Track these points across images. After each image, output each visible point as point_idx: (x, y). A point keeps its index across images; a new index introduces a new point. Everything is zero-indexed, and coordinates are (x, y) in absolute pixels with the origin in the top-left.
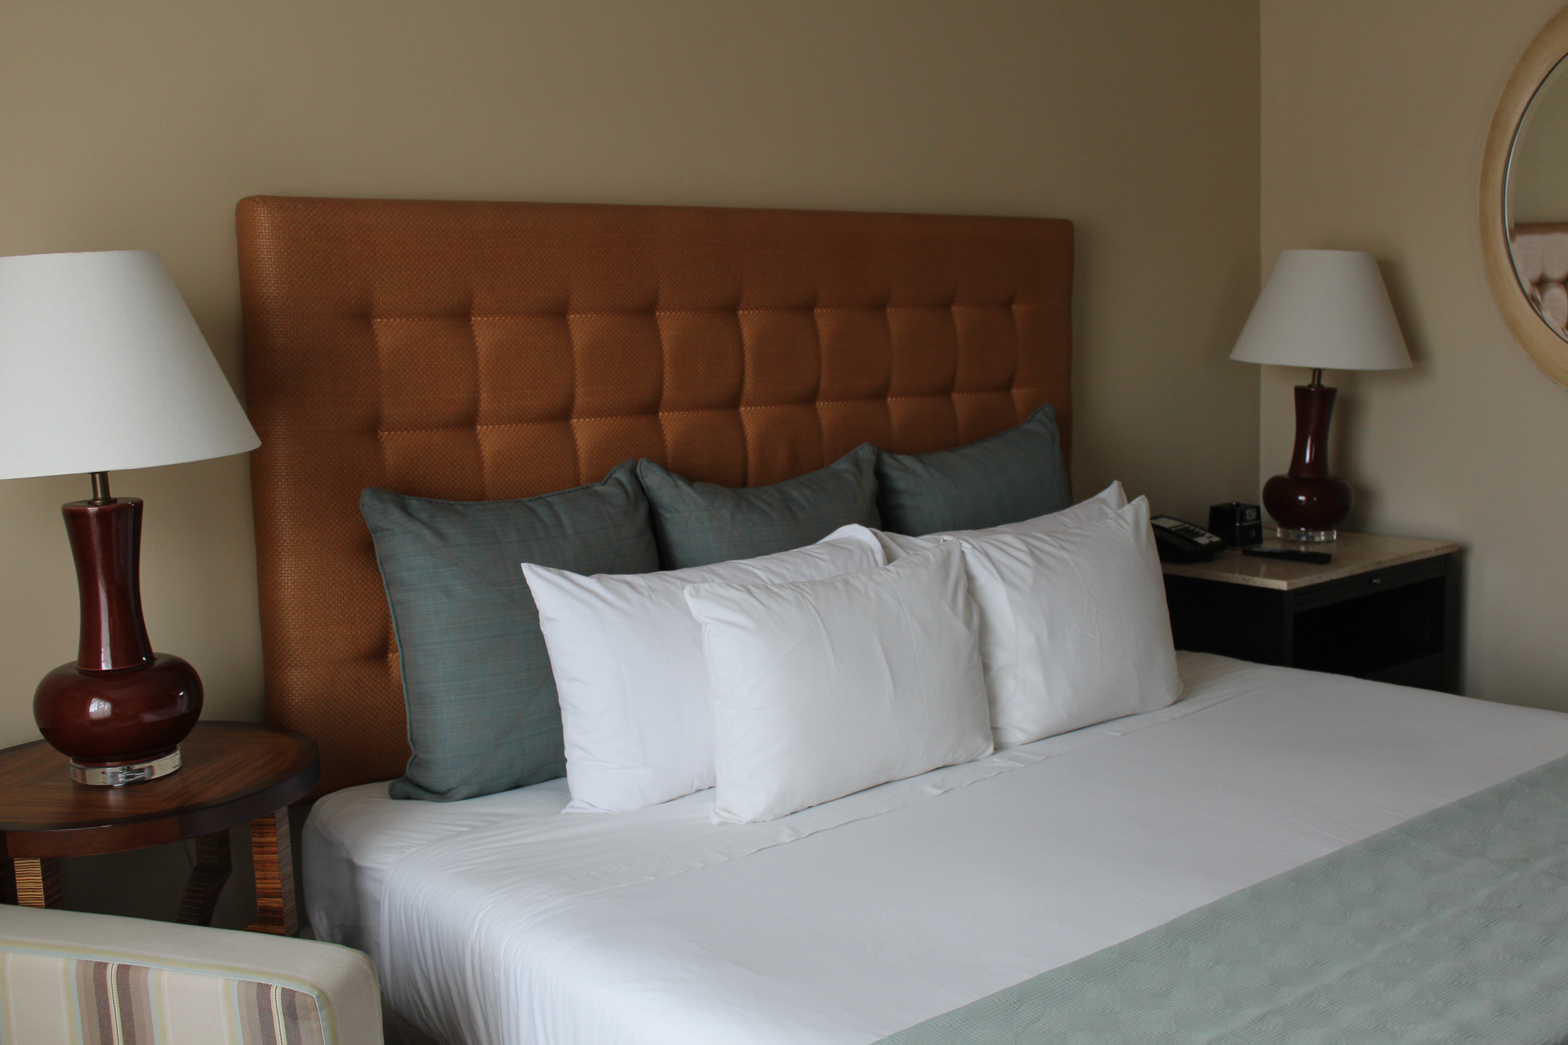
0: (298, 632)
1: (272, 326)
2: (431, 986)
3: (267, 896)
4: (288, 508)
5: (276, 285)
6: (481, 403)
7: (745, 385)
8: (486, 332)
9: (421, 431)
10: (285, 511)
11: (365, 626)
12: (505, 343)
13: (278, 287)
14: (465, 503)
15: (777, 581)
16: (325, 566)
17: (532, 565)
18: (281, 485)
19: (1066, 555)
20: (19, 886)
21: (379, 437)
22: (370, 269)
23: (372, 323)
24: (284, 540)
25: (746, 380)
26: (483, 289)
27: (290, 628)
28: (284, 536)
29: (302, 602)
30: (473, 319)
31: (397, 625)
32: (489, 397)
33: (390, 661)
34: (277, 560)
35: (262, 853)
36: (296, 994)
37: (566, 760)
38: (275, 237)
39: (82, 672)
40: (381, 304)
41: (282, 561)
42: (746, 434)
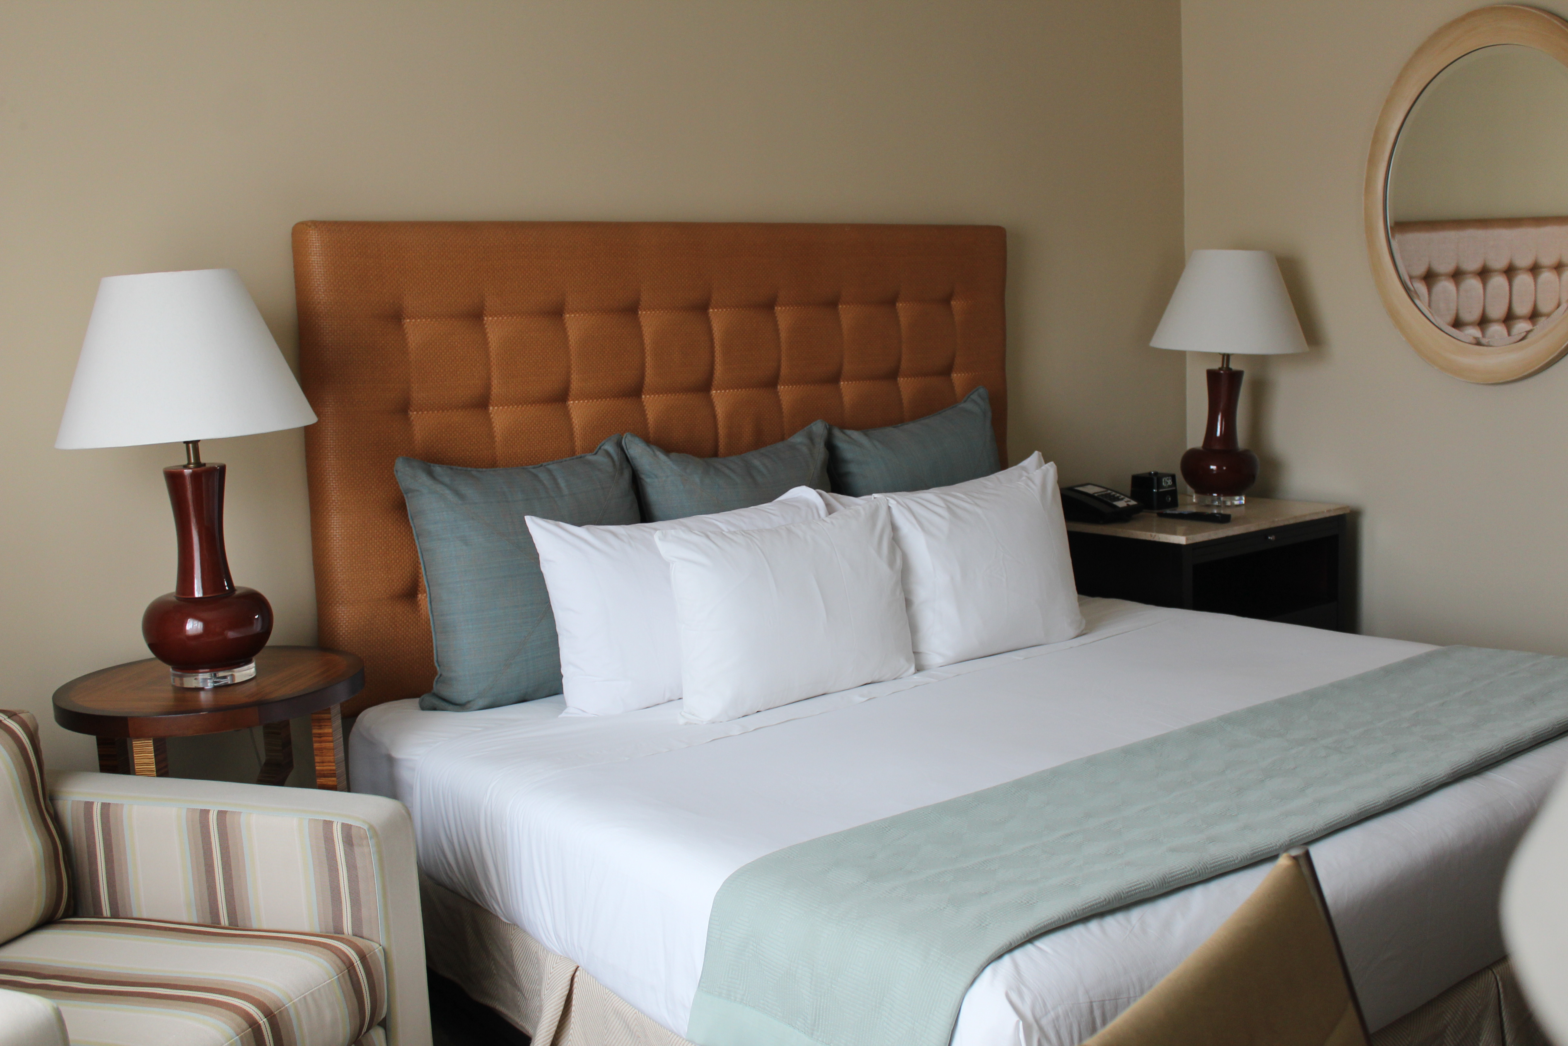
0: (344, 575)
1: (322, 326)
2: (453, 846)
3: (325, 776)
4: (336, 474)
5: (325, 293)
6: (493, 388)
7: (715, 371)
8: (496, 330)
9: (443, 411)
10: (334, 477)
11: (399, 571)
12: (512, 338)
13: (327, 295)
14: (480, 469)
15: (732, 529)
16: (366, 522)
17: (533, 517)
18: (331, 455)
19: (978, 510)
20: (136, 761)
21: (409, 416)
22: (400, 279)
23: (403, 323)
24: (332, 500)
25: (715, 367)
26: (494, 295)
27: (338, 572)
28: (333, 497)
29: (348, 551)
30: (485, 318)
31: (425, 569)
32: (500, 383)
33: (420, 600)
34: (327, 516)
35: (321, 742)
36: (352, 828)
37: (562, 676)
38: (324, 255)
39: (178, 599)
40: (410, 308)
41: (331, 518)
42: (717, 413)
